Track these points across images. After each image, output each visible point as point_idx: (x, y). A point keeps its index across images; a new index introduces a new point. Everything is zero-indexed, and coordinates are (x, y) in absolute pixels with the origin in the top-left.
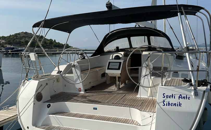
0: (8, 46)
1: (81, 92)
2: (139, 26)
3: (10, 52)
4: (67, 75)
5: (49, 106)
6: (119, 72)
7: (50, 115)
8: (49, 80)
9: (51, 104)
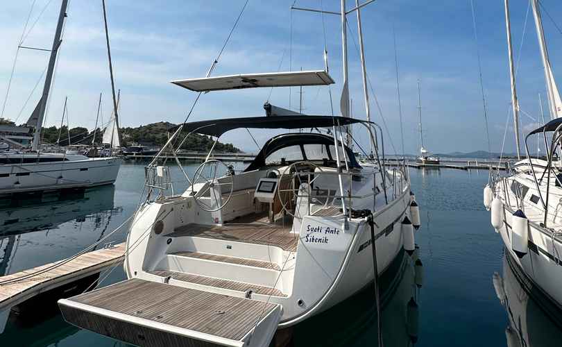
0: (134, 145)
1: (219, 225)
3: (134, 156)
4: (203, 198)
5: (169, 242)
6: (271, 196)
7: (169, 255)
8: (176, 204)
9: (173, 238)
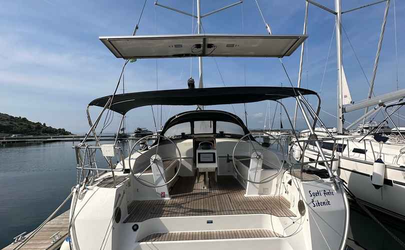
1: (165, 197)
2: (200, 109)
4: (141, 174)
5: (135, 228)
6: (215, 166)
7: (141, 243)
9: (139, 224)
